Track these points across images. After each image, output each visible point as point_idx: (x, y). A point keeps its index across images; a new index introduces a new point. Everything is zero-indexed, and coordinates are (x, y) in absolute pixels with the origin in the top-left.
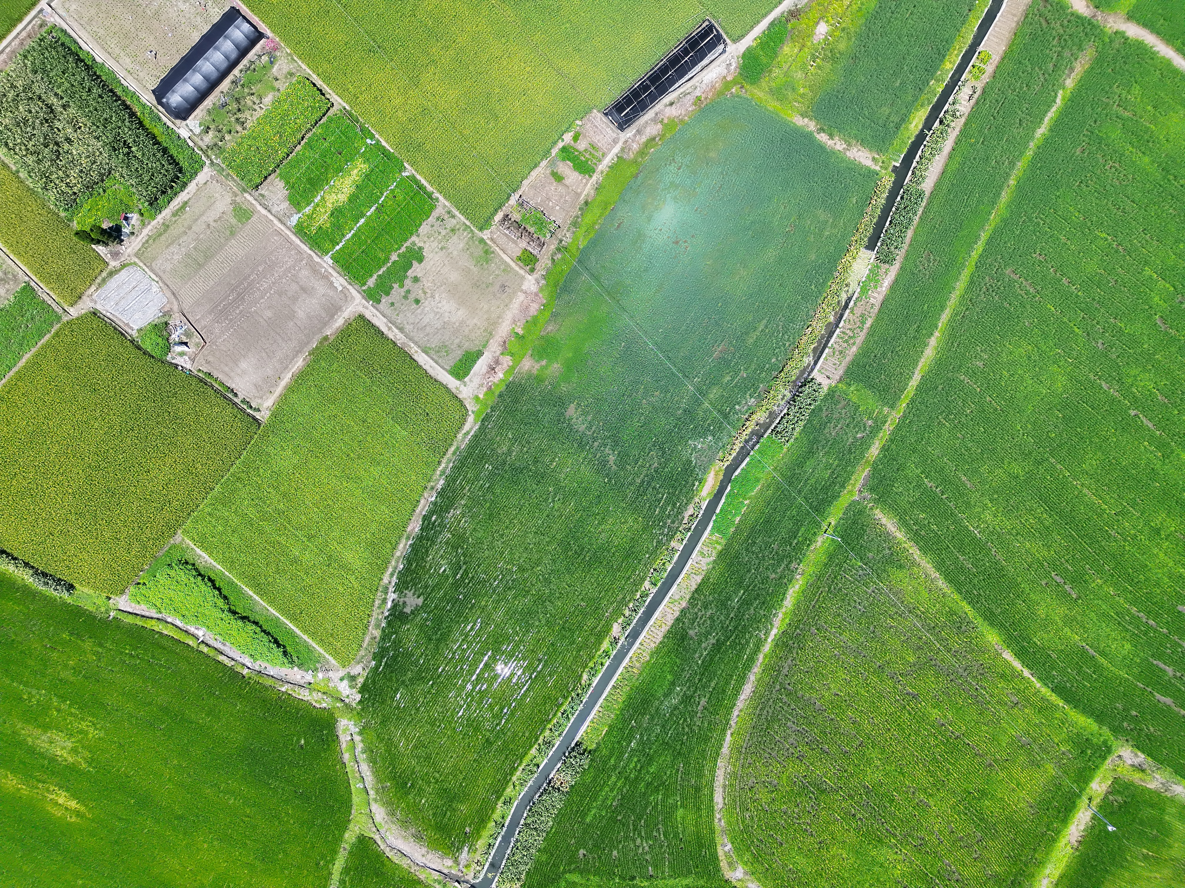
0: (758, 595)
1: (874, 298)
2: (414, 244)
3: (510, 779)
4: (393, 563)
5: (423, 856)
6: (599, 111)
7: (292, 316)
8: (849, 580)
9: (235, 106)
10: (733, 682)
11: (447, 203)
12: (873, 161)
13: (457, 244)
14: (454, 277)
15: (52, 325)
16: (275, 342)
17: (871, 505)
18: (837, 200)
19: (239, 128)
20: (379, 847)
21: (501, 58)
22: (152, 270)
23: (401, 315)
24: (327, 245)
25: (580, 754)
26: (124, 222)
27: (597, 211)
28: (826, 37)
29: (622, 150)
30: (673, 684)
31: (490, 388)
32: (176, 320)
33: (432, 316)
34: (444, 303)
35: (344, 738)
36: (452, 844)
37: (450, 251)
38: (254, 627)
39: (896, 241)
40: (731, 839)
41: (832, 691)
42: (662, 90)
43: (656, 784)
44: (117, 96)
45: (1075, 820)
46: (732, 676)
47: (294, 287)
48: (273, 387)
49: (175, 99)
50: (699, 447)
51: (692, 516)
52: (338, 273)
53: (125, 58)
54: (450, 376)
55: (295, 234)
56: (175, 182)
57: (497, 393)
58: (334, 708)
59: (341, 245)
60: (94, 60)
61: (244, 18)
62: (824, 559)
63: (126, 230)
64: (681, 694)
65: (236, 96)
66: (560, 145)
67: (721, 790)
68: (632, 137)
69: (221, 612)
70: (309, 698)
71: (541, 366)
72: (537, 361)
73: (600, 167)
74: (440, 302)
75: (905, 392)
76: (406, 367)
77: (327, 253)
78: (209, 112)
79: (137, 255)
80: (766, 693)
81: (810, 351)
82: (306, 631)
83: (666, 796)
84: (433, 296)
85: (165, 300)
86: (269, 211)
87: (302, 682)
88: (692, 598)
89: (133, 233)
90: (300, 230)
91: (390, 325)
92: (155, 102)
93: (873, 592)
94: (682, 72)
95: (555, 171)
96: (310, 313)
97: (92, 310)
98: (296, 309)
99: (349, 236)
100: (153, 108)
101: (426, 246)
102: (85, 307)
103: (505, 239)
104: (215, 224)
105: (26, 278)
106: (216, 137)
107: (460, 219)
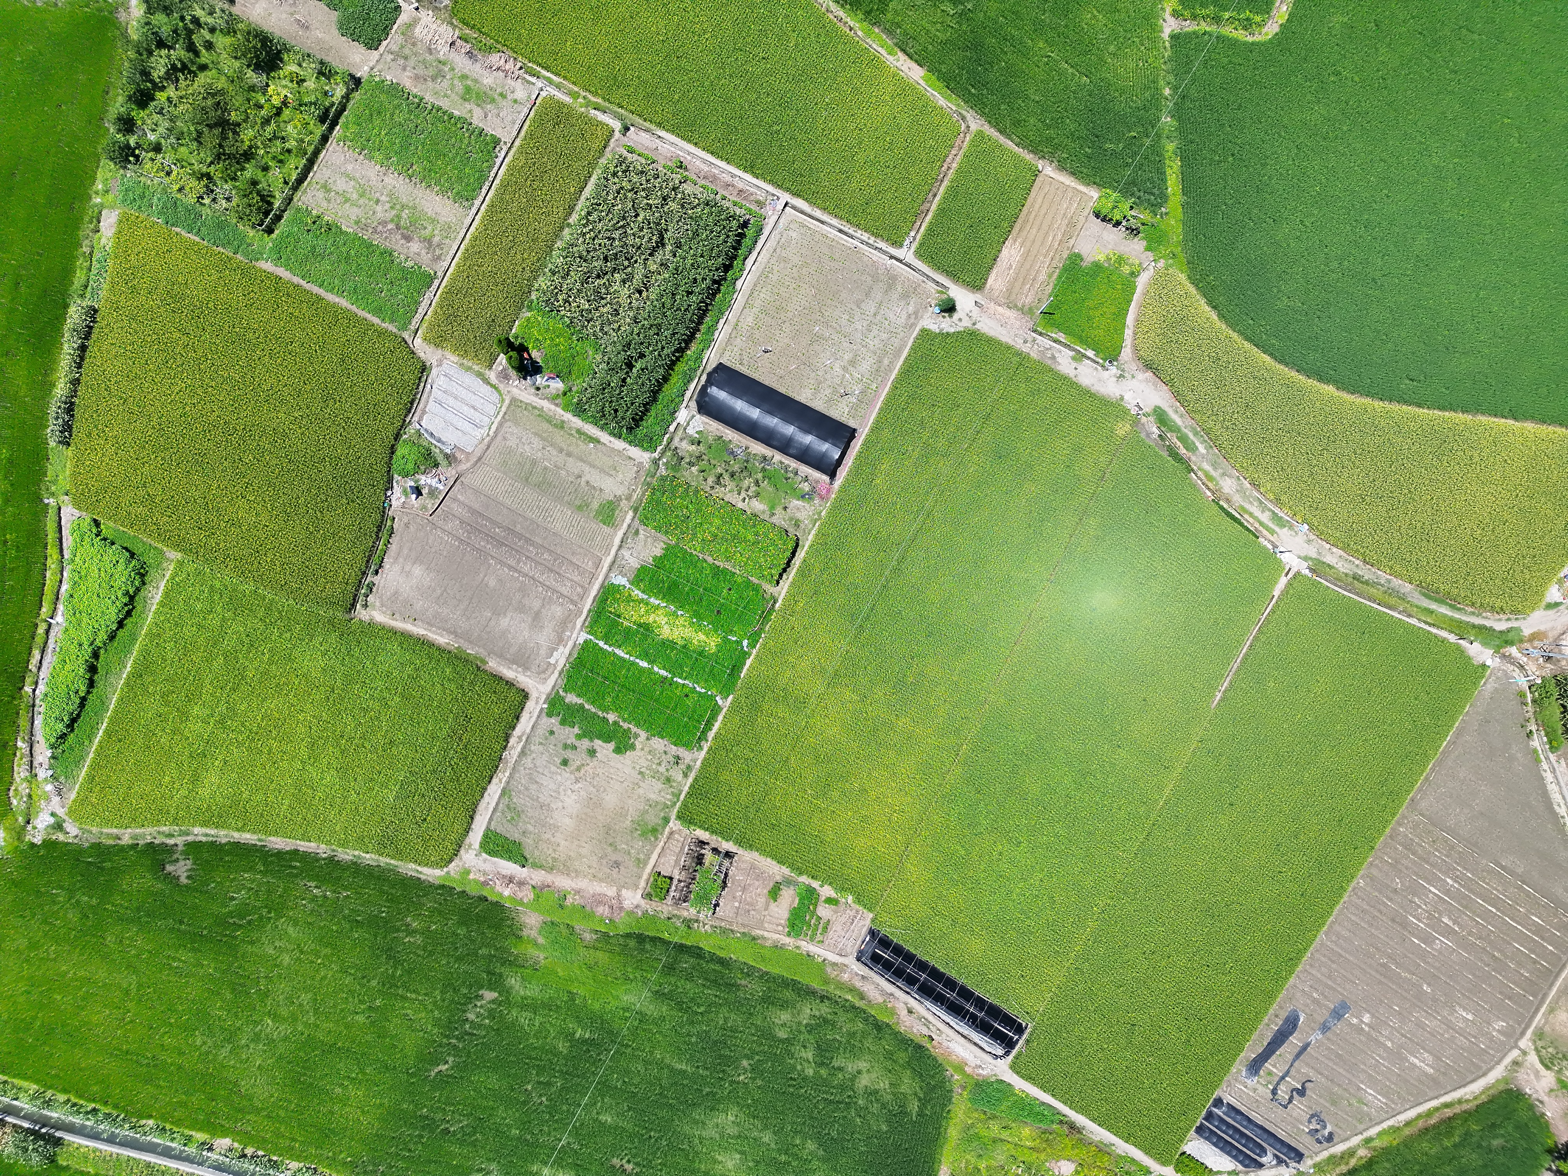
2: (637, 736)
4: (222, 833)
6: (873, 921)
7: (498, 612)
9: (736, 468)
11: (699, 763)
13: (653, 790)
14: (611, 800)
15: (392, 321)
16: (459, 600)
19: (711, 480)
22: (501, 424)
23: (541, 748)
24: (601, 631)
26: (549, 375)
29: (835, 964)
31: (485, 884)
32: (447, 473)
33: (552, 786)
34: (574, 797)
37: (641, 784)
38: (85, 687)
44: (701, 321)
47: (536, 604)
48: (400, 614)
49: (720, 393)
52: (569, 655)
53: (752, 315)
54: (482, 833)
55: (602, 586)
57: (485, 893)
58: (15, 816)
59: (606, 647)
60: (736, 280)
61: (846, 448)
63: (539, 380)
65: (749, 466)
66: (815, 884)
68: (854, 971)
69: (90, 642)
70: (18, 780)
71: (535, 938)
72: (540, 932)
73: (803, 943)
74: (573, 791)
76: (478, 775)
77: (589, 633)
78: (720, 437)
79: (514, 400)
82: (99, 752)
84: (577, 781)
85: (469, 450)
86: (620, 547)
87: (35, 764)
89: (538, 389)
90: (608, 592)
91: (524, 739)
92: (709, 369)
94: (955, 1010)
95: (781, 887)
96: (510, 632)
97: (428, 364)
98: (509, 615)
99: (620, 653)
100: (702, 368)
101: (638, 753)
102: (429, 355)
103: (677, 850)
104: (583, 483)
105: (440, 274)
106: (691, 456)
107: (685, 784)
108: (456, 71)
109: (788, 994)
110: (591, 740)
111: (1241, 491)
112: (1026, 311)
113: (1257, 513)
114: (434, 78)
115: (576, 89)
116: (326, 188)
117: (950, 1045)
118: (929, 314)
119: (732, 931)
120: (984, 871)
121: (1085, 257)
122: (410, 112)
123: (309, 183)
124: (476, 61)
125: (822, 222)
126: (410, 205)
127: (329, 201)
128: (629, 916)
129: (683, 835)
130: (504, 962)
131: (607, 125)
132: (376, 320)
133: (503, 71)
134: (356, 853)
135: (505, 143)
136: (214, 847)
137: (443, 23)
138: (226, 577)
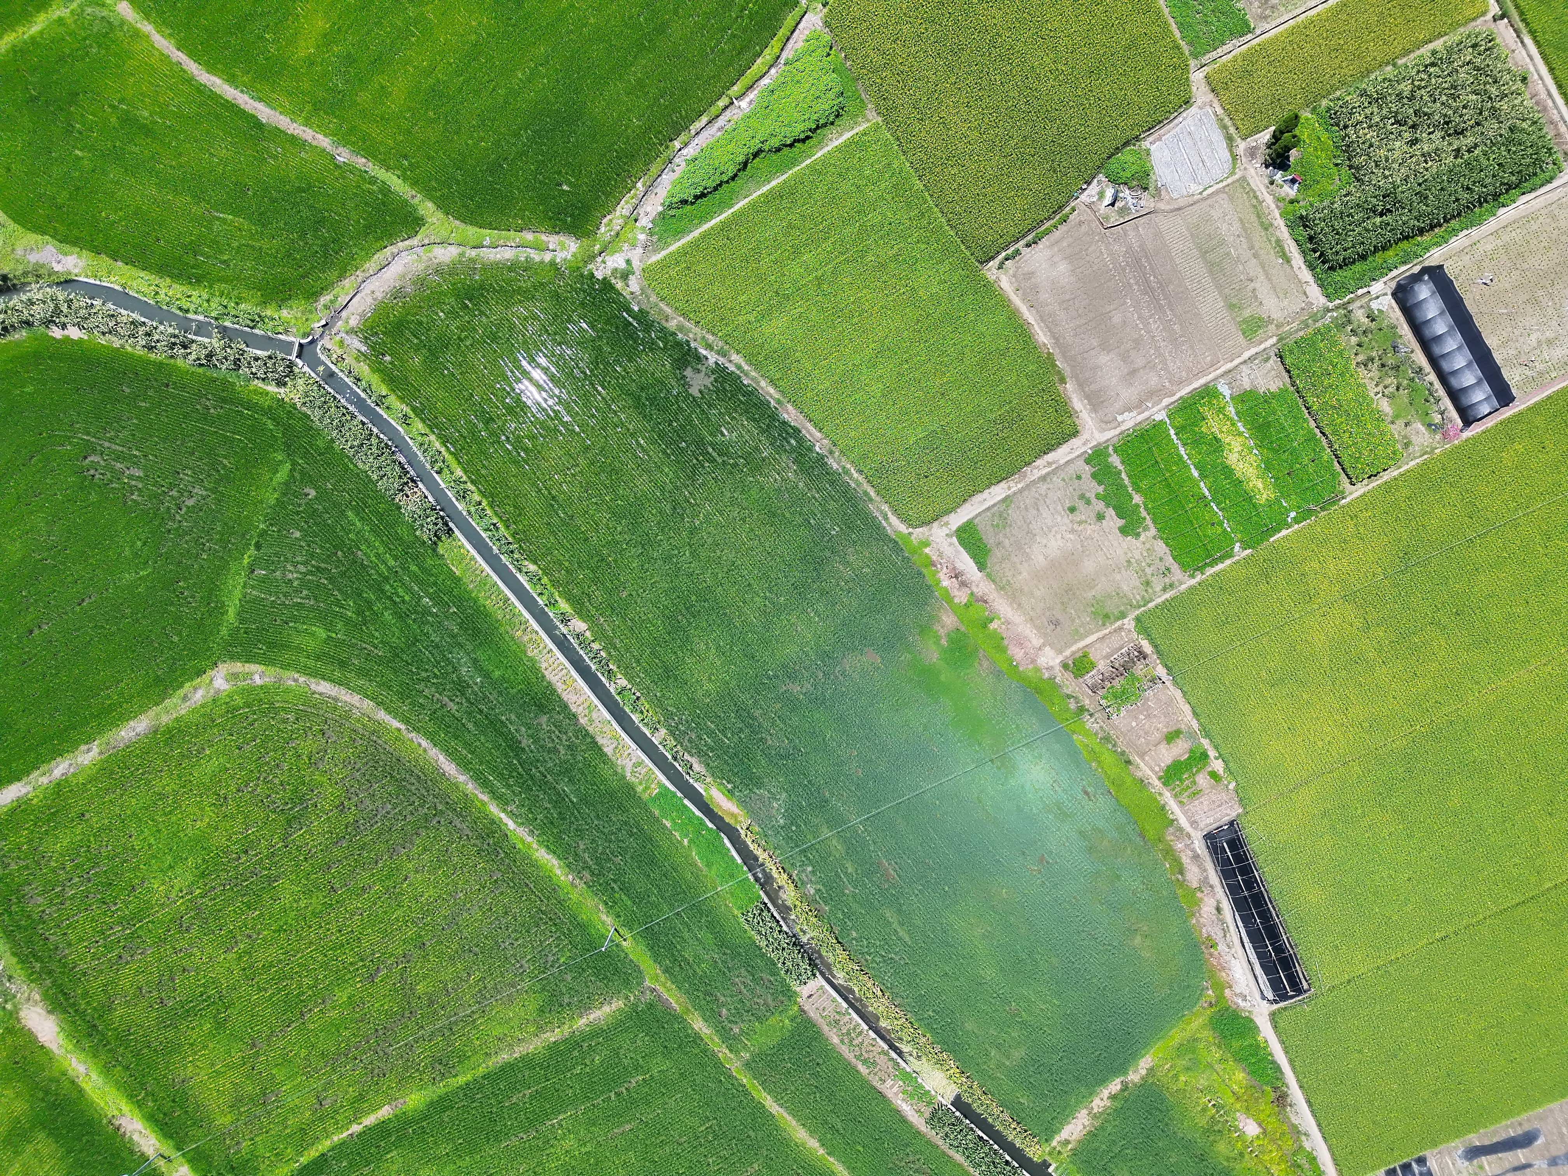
0: (564, 819)
1: (892, 1087)
2: (1146, 529)
3: (434, 433)
4: (753, 374)
5: (373, 292)
6: (1238, 815)
7: (1105, 347)
8: (545, 940)
9: (1390, 361)
10: (464, 752)
11: (1184, 587)
12: (1066, 1140)
13: (1129, 583)
14: (1089, 566)
15: (1191, 44)
16: (1079, 316)
17: (632, 998)
18: (1032, 1080)
19: (1360, 358)
20: (402, 241)
21: (1345, 714)
22: (1217, 192)
23: (1062, 484)
24: (1179, 421)
25: (436, 532)
26: (1290, 177)
27: (1114, 772)
28: (1240, 1130)
29: (1180, 829)
30: (487, 675)
31: (933, 564)
32: (1147, 202)
33: (1049, 522)
34: (1060, 543)
35: (553, 240)
36: (376, 333)
37: (1123, 571)
38: (730, 175)
39: (956, 1138)
40: (266, 687)
41: (412, 875)
42: (1240, 905)
43: (367, 614)
44: (1450, 219)
45: (148, 1132)
46: (472, 753)
47: (1140, 362)
48: (1024, 294)
49: (1424, 291)
50: (775, 805)
51: (691, 768)
52: (1140, 423)
53: (1494, 244)
54: (965, 520)
55: (1206, 385)
56: (1320, 257)
57: (925, 571)
58: (595, 240)
59: (1174, 437)
60: (1503, 206)
61: (1498, 410)
62: (583, 917)
63: (1279, 176)
64: (471, 682)
65: (1402, 367)
66: (1212, 753)
67: (333, 694)
68: (1192, 846)
69: (762, 139)
70: (618, 213)
71: (941, 638)
72: (948, 635)
73: (1167, 794)
74: (1063, 538)
75: (760, 1087)
76: (995, 470)
77: (1169, 417)
78: (1394, 327)
79: (1244, 179)
80: (437, 790)
81: (851, 984)
82: (704, 236)
83: (348, 621)
84: (1072, 531)
85: (1175, 195)
86: (1245, 362)
87: (641, 211)
88: (587, 734)
89: (1272, 183)
90: (1208, 393)
91: (1054, 466)
92: (1430, 263)
93: (521, 966)
94: (1255, 937)
95: (1182, 736)
96: (1101, 371)
97: (1192, 100)
98: (1112, 355)
99: (1182, 451)
100: (1421, 259)
101: (1138, 543)
102: (1199, 93)
103: (1116, 646)
104: (1250, 288)
105: (1258, 31)
106: (1357, 327)
107: (1160, 597)
110: (1107, 506)
117: (1233, 961)
119: (1115, 743)
128: (1036, 672)
129: (1129, 637)
136: (737, 381)
138: (907, 164)
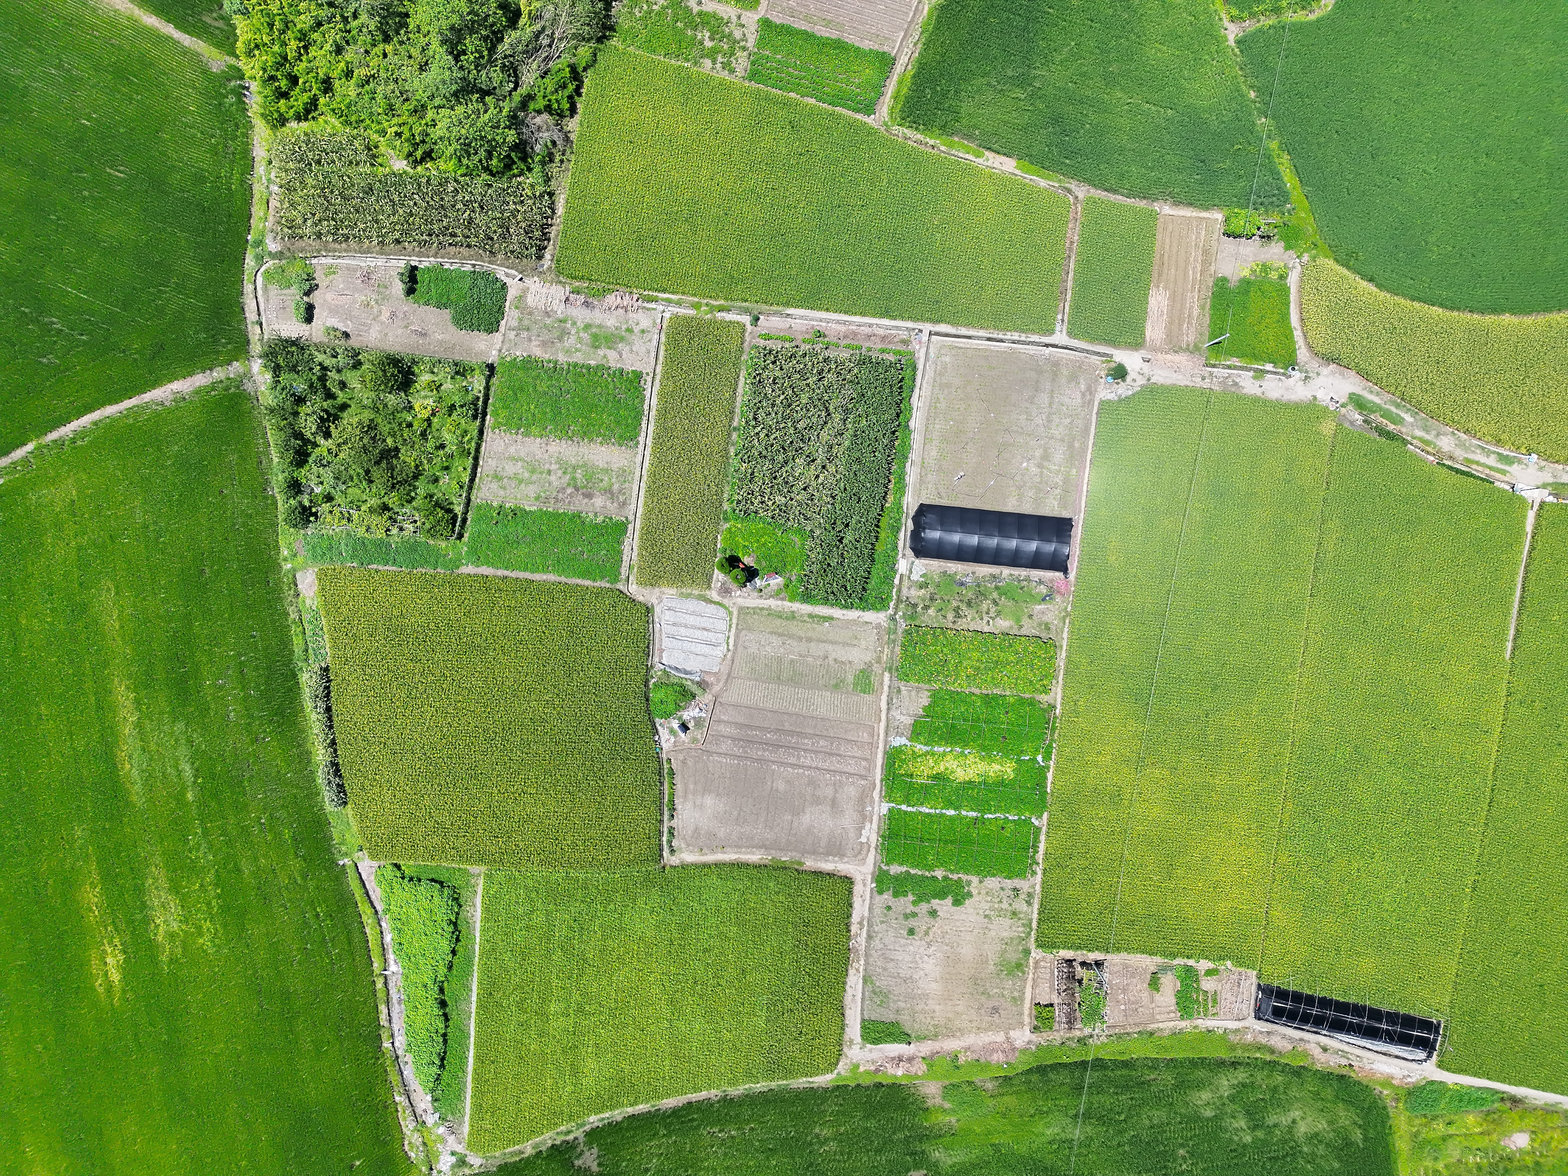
2: (969, 883)
7: (797, 812)
9: (970, 595)
11: (1038, 888)
13: (1004, 929)
14: (967, 951)
15: (603, 578)
16: (757, 814)
19: (950, 616)
22: (737, 636)
23: (884, 926)
24: (899, 795)
28: (1516, 1151)
31: (877, 1071)
32: (704, 699)
33: (908, 958)
34: (932, 961)
37: (991, 926)
38: (443, 1026)
47: (829, 792)
48: (708, 847)
49: (934, 534)
52: (879, 829)
53: (935, 447)
54: (859, 1025)
55: (885, 753)
57: (877, 1080)
58: (417, 1167)
59: (910, 809)
63: (758, 581)
65: (982, 589)
66: (1191, 962)
70: (408, 1133)
73: (1200, 1021)
74: (929, 956)
77: (890, 801)
78: (945, 573)
79: (741, 609)
82: (478, 1077)
84: (929, 945)
85: (716, 669)
86: (888, 709)
87: (419, 1111)
89: (760, 591)
90: (893, 757)
91: (865, 923)
92: (912, 513)
95: (1159, 976)
96: (815, 828)
97: (650, 605)
98: (808, 811)
99: (925, 810)
100: (904, 515)
101: (976, 898)
102: (648, 597)
103: (1048, 976)
104: (832, 663)
105: (631, 518)
106: (923, 600)
107: (1032, 912)
108: (578, 324)
109: (1201, 1074)
110: (929, 902)
111: (1461, 444)
112: (1193, 350)
113: (1483, 459)
114: (560, 339)
115: (696, 300)
116: (497, 477)
117: (1374, 1066)
118: (1102, 386)
119: (1128, 1034)
120: (1349, 892)
121: (1230, 277)
122: (550, 378)
123: (480, 478)
124: (594, 307)
125: (969, 337)
126: (580, 463)
127: (504, 488)
128: (1024, 1054)
129: (1048, 960)
130: (922, 1138)
131: (738, 323)
132: (587, 583)
133: (622, 308)
134: (747, 1086)
135: (648, 374)
136: (613, 1128)
137: (552, 285)
138: (537, 873)
